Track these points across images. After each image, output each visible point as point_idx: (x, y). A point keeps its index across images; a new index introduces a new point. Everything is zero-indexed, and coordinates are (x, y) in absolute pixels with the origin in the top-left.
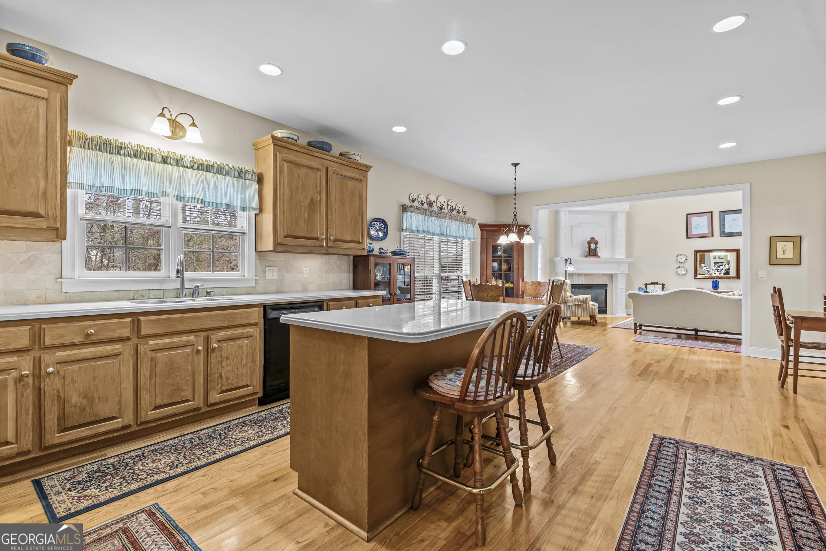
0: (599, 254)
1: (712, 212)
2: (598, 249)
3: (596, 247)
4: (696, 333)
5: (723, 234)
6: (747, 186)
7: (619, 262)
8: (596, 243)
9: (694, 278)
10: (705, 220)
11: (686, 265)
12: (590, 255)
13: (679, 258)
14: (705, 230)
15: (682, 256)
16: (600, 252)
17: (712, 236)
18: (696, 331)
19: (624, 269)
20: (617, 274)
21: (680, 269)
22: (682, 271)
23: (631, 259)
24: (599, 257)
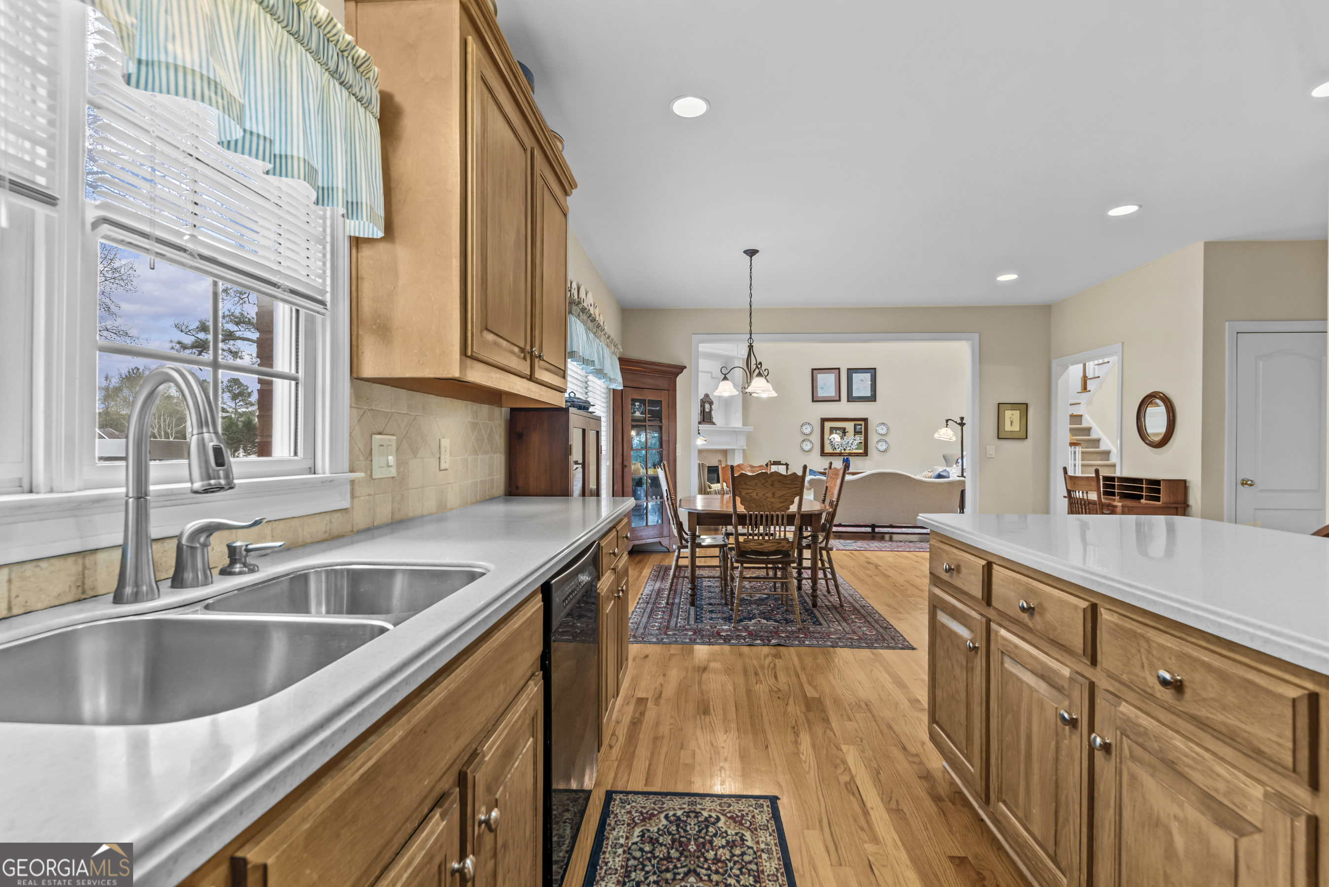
0: (714, 420)
1: (839, 369)
2: (713, 413)
3: (711, 410)
4: (873, 530)
5: (851, 399)
6: (977, 336)
7: (735, 432)
8: (711, 403)
9: (821, 455)
10: (831, 378)
11: (812, 438)
12: (704, 421)
13: (804, 427)
14: (831, 393)
15: (807, 426)
16: (716, 416)
17: (839, 400)
18: (873, 527)
19: (742, 443)
20: (734, 450)
21: (805, 443)
22: (807, 446)
23: (750, 429)
24: (714, 424)
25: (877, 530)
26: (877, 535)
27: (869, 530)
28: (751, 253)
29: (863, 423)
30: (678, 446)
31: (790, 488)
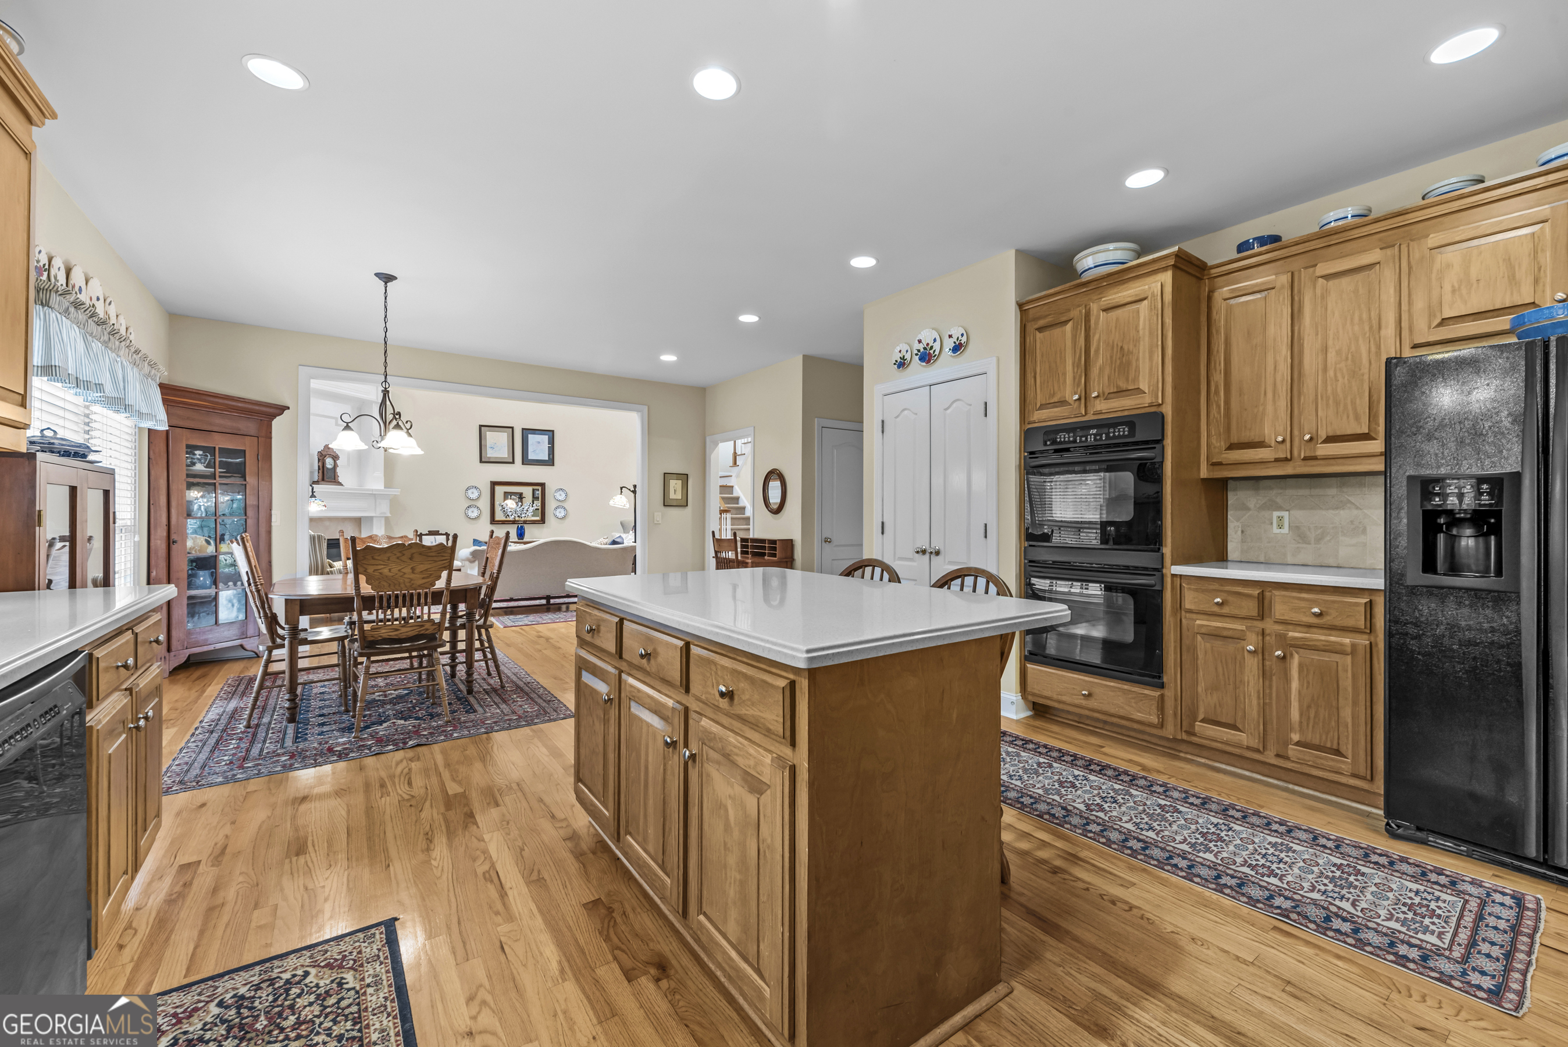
0: (340, 480)
1: (512, 428)
2: (338, 470)
3: (335, 466)
4: (548, 602)
5: (526, 461)
6: (643, 408)
7: (374, 496)
8: (335, 458)
9: (491, 523)
10: (503, 437)
11: (480, 504)
12: (323, 480)
13: (470, 492)
14: (504, 453)
15: (474, 490)
16: (342, 474)
17: (513, 462)
18: (548, 598)
19: (384, 508)
20: (371, 518)
21: (470, 510)
22: (472, 513)
23: (394, 492)
24: (340, 484)
25: (552, 601)
26: (552, 607)
27: (544, 602)
28: (387, 278)
29: (540, 488)
30: (273, 512)
31: (436, 561)
